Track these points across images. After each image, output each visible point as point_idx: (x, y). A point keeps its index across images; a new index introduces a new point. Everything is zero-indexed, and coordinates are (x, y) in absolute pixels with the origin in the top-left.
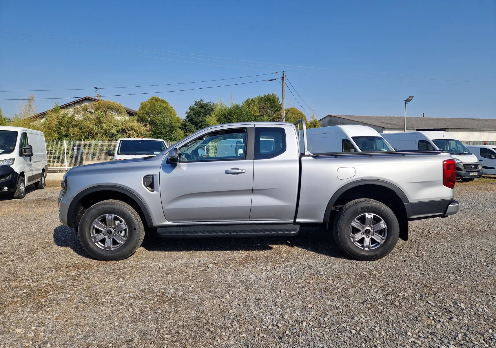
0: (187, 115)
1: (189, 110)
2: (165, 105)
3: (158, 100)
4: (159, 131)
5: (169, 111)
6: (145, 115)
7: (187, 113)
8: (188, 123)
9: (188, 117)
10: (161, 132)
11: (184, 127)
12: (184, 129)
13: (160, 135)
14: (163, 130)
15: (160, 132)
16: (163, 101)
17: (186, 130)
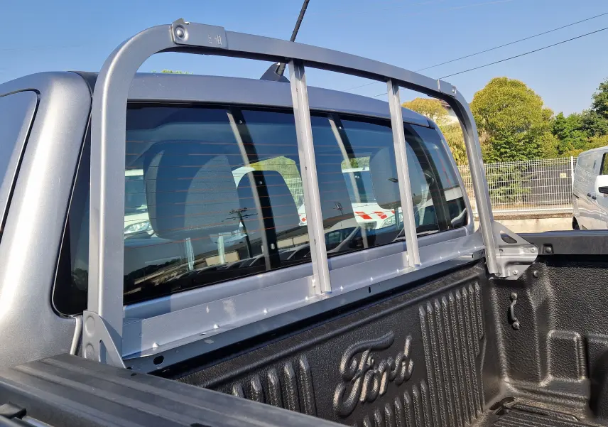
0: (594, 101)
1: (598, 92)
2: (515, 91)
3: (503, 83)
4: (502, 142)
5: (523, 100)
6: (477, 114)
7: (596, 97)
8: (596, 117)
9: (596, 105)
10: (507, 143)
11: (587, 126)
12: (588, 129)
13: (505, 148)
14: (511, 139)
15: (505, 143)
16: (514, 84)
17: (592, 131)
